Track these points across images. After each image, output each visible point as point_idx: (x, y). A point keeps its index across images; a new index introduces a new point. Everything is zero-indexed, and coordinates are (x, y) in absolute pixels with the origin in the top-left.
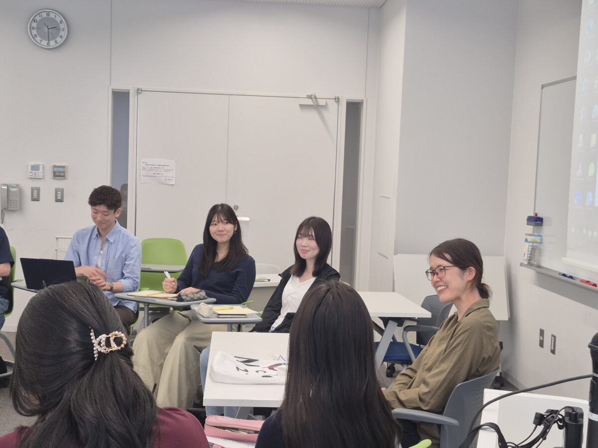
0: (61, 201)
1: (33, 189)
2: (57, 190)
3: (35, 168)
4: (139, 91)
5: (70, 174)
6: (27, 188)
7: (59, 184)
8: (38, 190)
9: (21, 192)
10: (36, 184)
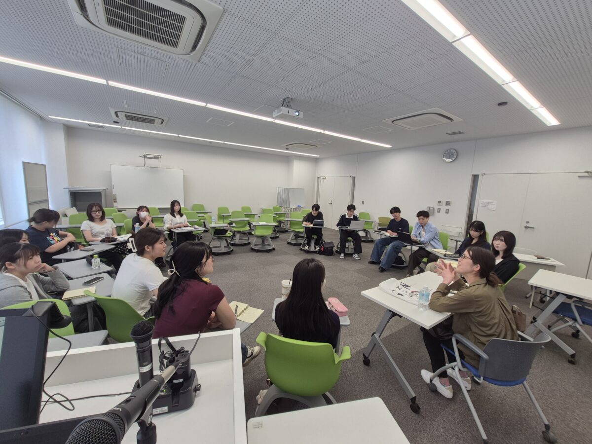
0: (448, 213)
1: (438, 209)
2: (446, 209)
3: (440, 202)
4: (484, 174)
5: (452, 204)
6: (436, 208)
7: (447, 207)
8: (440, 209)
9: (434, 209)
10: (439, 207)
